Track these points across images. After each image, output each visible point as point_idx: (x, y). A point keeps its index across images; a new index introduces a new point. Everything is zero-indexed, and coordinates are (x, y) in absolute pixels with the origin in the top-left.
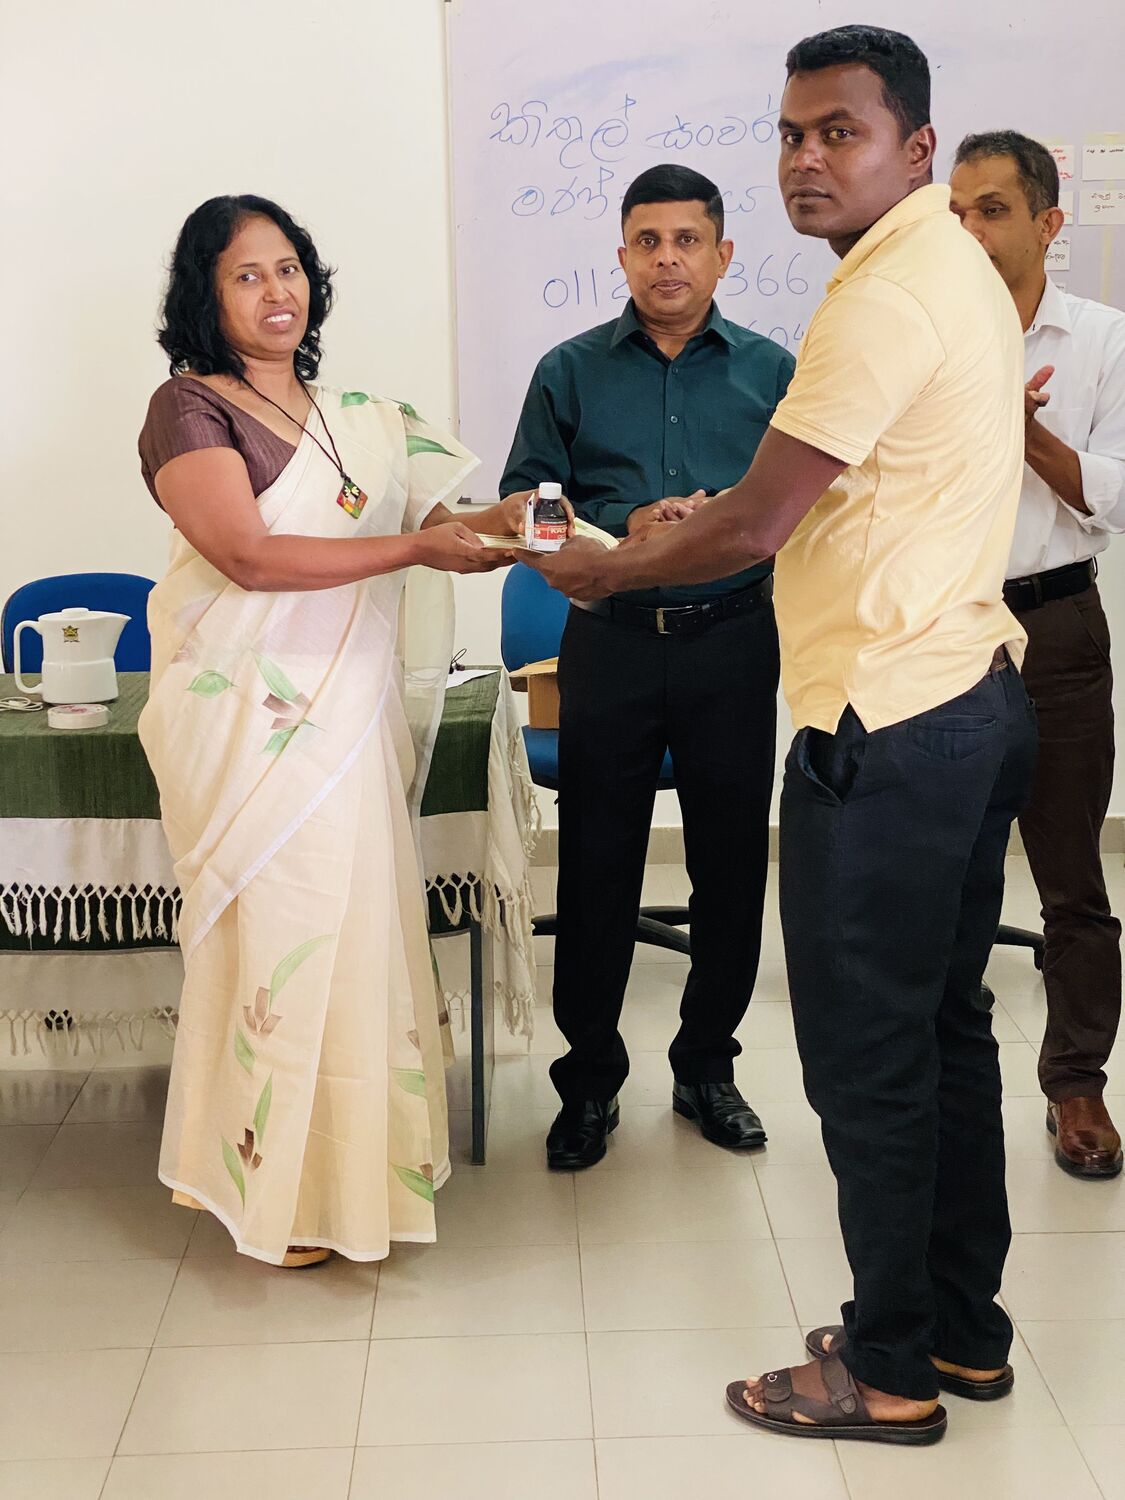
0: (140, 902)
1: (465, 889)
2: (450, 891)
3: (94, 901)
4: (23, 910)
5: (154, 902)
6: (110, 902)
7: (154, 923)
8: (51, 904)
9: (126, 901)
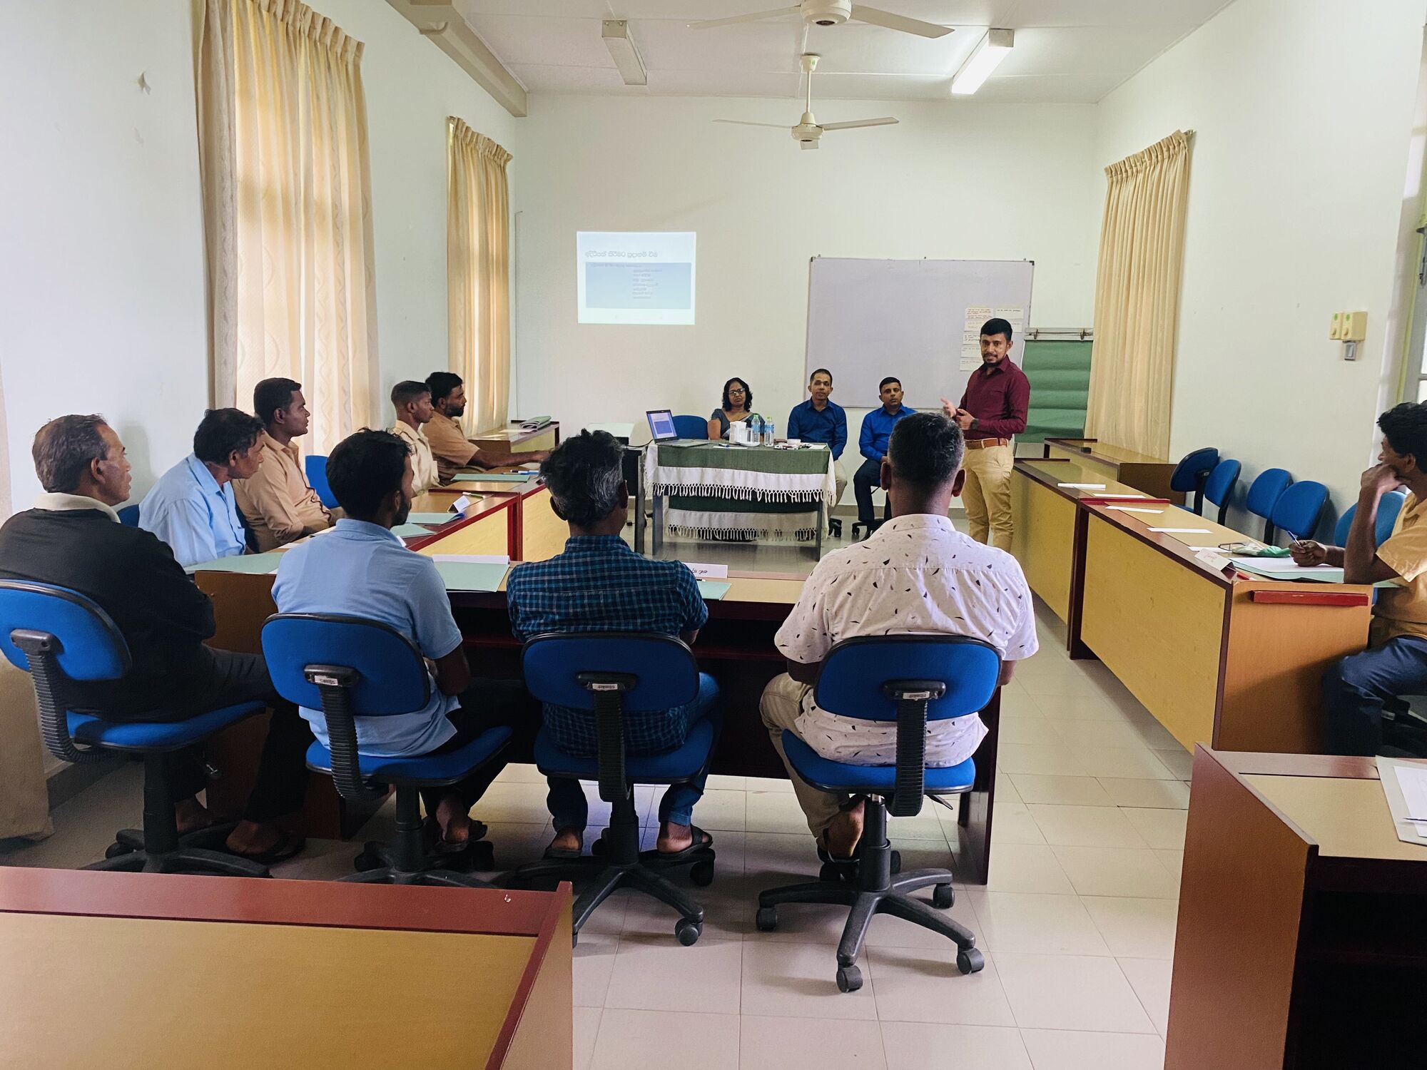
0: (742, 491)
1: (819, 493)
2: (816, 493)
3: (732, 489)
4: (715, 491)
5: (746, 491)
6: (736, 490)
7: (745, 496)
8: (722, 489)
9: (739, 490)
